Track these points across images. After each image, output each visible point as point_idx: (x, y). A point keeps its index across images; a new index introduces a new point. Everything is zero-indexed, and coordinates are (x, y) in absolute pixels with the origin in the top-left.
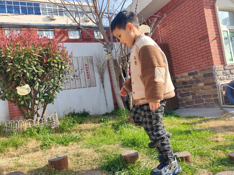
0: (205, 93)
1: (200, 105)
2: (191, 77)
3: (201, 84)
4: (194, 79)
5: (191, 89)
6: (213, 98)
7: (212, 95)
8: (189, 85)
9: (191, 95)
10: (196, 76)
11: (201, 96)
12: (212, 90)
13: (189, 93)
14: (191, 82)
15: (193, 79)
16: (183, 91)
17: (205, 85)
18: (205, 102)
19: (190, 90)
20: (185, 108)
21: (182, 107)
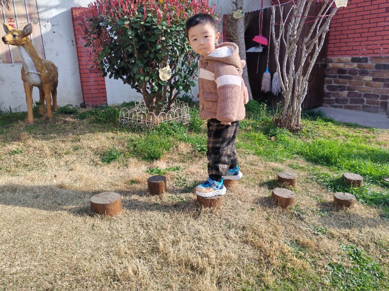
0: (371, 92)
1: (356, 106)
2: (355, 65)
3: (369, 78)
4: (359, 68)
5: (350, 82)
6: (381, 101)
7: (380, 96)
8: (347, 75)
9: (347, 90)
10: (364, 64)
11: (363, 94)
12: (382, 88)
13: (345, 87)
14: (353, 72)
15: (357, 69)
16: (335, 82)
17: (374, 80)
18: (365, 104)
19: (348, 83)
20: (332, 106)
21: (327, 105)
